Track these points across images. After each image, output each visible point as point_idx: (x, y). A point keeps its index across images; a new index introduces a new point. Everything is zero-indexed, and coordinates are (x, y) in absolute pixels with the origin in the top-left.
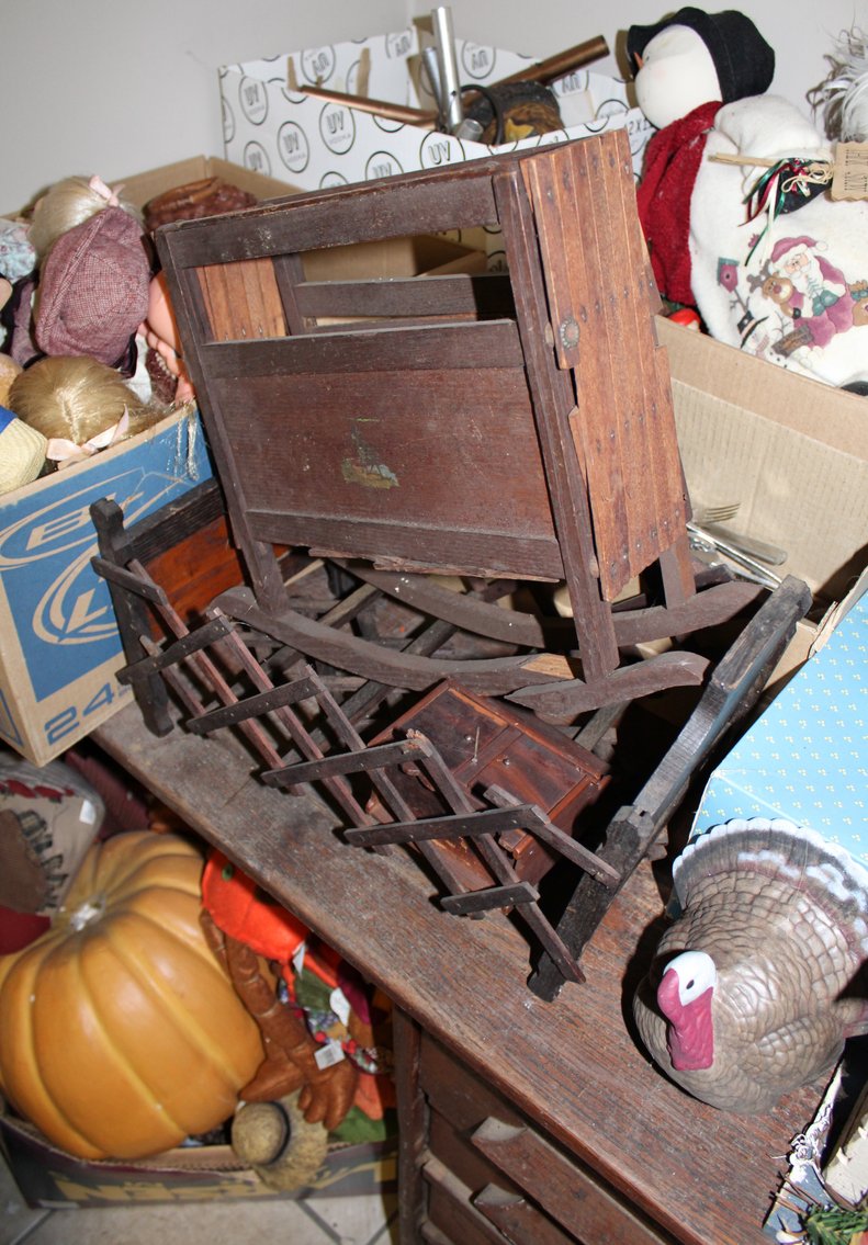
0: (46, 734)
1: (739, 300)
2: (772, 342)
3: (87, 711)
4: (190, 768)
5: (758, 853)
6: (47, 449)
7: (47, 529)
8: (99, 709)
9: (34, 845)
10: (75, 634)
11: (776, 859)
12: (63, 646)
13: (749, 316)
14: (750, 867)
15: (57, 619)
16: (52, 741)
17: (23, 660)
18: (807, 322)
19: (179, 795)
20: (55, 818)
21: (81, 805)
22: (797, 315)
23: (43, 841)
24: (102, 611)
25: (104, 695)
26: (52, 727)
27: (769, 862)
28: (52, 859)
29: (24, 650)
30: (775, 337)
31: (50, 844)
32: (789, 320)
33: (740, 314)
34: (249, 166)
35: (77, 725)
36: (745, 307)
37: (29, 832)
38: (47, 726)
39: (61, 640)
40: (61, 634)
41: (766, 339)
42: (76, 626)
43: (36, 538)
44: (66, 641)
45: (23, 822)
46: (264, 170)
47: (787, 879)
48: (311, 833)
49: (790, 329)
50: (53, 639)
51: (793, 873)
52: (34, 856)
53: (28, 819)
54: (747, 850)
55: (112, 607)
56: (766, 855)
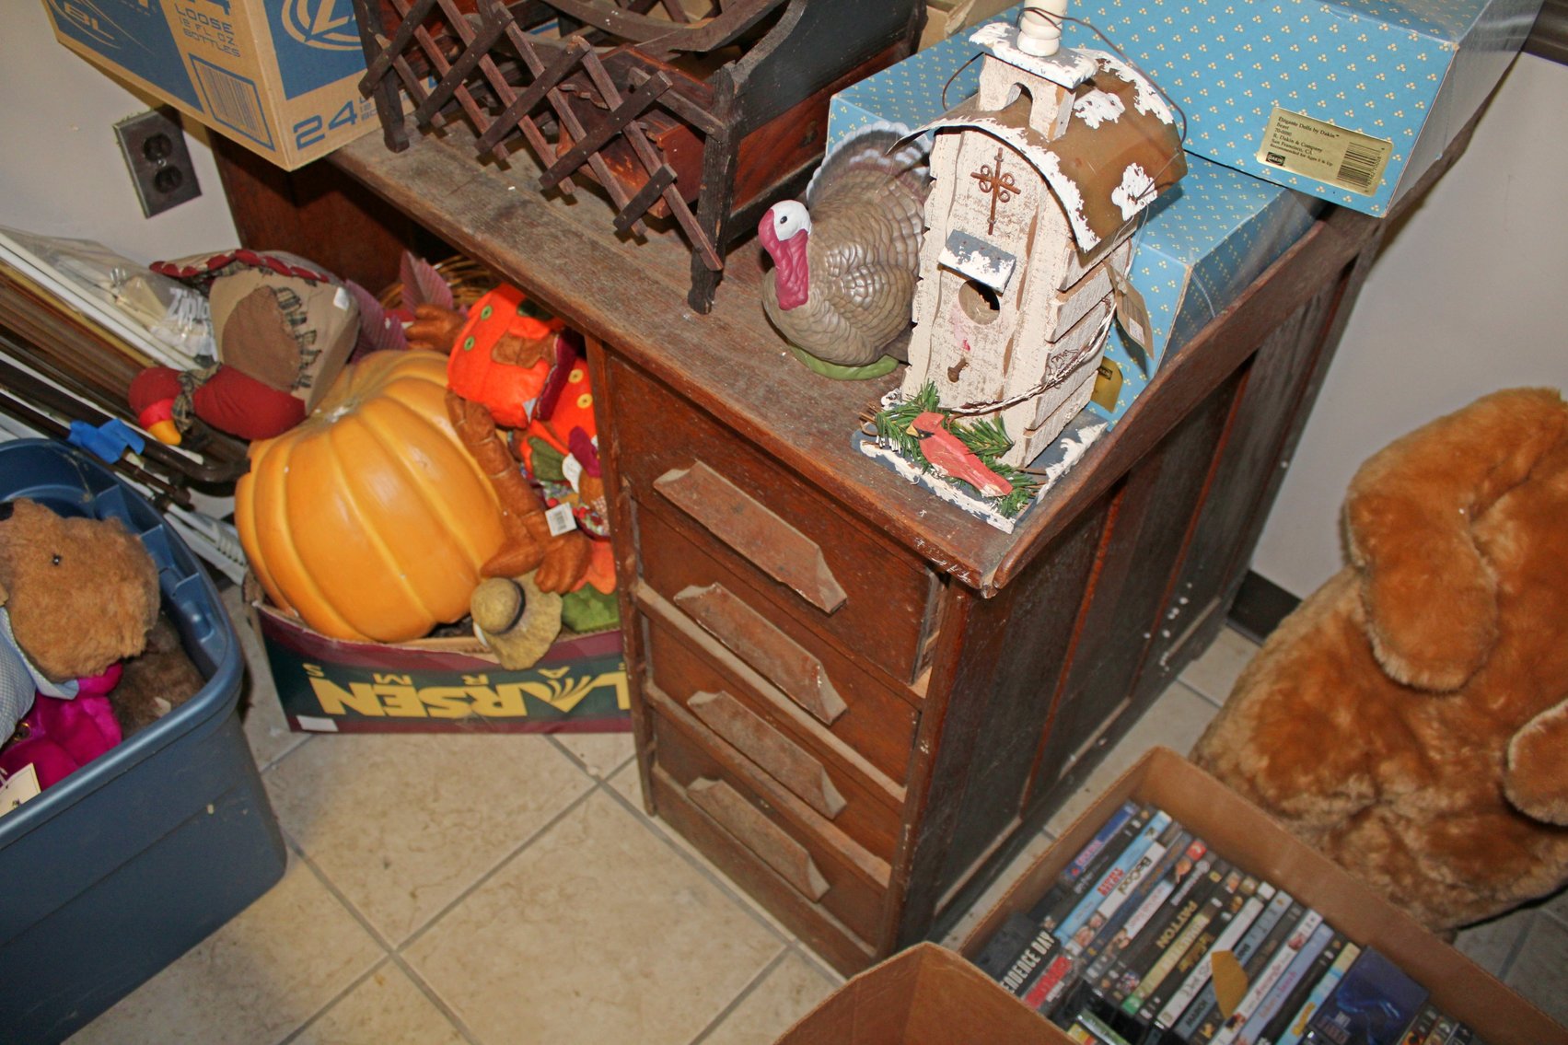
0: (294, 137)
3: (332, 126)
4: (421, 173)
5: (862, 154)
8: (343, 126)
9: (289, 318)
10: (319, 37)
12: (309, 47)
15: (304, 18)
16: (300, 146)
17: (274, 52)
19: (409, 188)
20: (310, 299)
21: (335, 292)
23: (298, 317)
24: (343, 21)
25: (347, 114)
26: (301, 131)
27: (870, 157)
28: (306, 333)
29: (274, 42)
31: (304, 320)
35: (322, 137)
37: (284, 306)
38: (296, 129)
39: (307, 40)
42: (322, 30)
44: (313, 44)
45: (279, 295)
50: (301, 38)
51: (886, 162)
52: (288, 328)
53: (284, 293)
54: (855, 154)
55: (354, 18)
56: (869, 153)
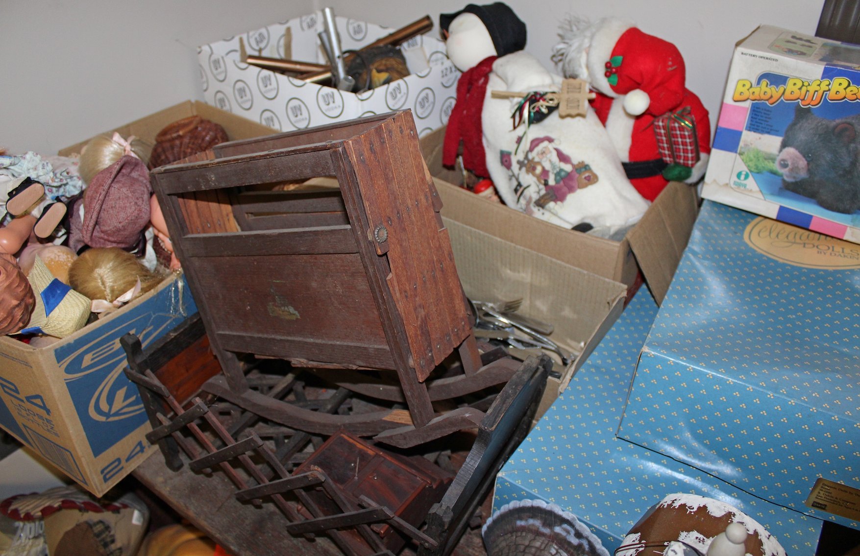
0: (102, 476)
1: (513, 175)
2: (534, 200)
3: (128, 460)
4: (194, 490)
5: (526, 520)
6: (91, 306)
7: (94, 354)
8: (135, 458)
9: (102, 543)
10: (117, 414)
11: (536, 523)
12: (109, 422)
13: (519, 185)
14: (523, 529)
15: (104, 406)
16: (106, 480)
17: (84, 434)
18: (552, 187)
19: (187, 508)
20: (116, 523)
21: (132, 514)
22: (546, 184)
23: (109, 539)
24: (133, 398)
25: (138, 448)
26: (106, 472)
27: (533, 525)
28: (115, 551)
29: (84, 428)
30: (535, 197)
31: (113, 541)
32: (542, 187)
33: (515, 183)
34: (219, 106)
35: (122, 468)
36: (517, 179)
37: (98, 535)
38: (102, 472)
39: (107, 419)
40: (108, 415)
41: (530, 198)
42: (117, 409)
43: (87, 360)
44: (111, 419)
45: (94, 528)
46: (226, 108)
47: (543, 535)
48: (269, 525)
49: (543, 192)
50: (102, 419)
51: (547, 531)
52: (102, 550)
53: (98, 526)
54: (521, 519)
55: (139, 395)
56: (531, 521)
